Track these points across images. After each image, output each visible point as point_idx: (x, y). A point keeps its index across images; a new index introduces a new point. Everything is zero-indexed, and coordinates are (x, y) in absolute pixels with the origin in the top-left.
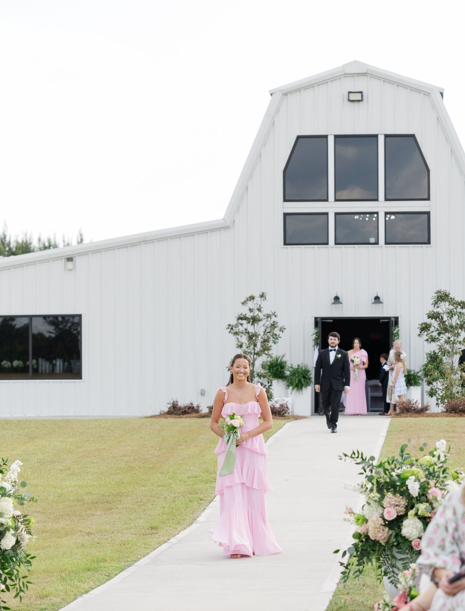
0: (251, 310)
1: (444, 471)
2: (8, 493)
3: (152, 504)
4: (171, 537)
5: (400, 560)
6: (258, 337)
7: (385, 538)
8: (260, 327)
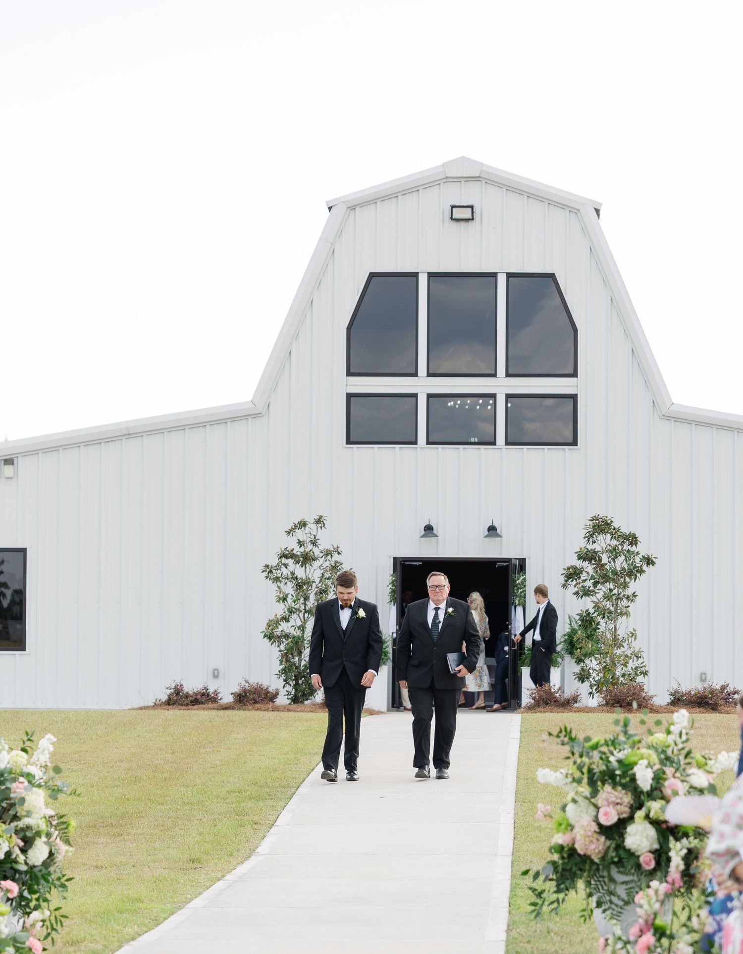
0: (301, 543)
1: (688, 755)
2: (38, 783)
3: (182, 829)
4: (226, 873)
5: (623, 883)
6: (311, 586)
7: (600, 851)
8: (315, 570)
